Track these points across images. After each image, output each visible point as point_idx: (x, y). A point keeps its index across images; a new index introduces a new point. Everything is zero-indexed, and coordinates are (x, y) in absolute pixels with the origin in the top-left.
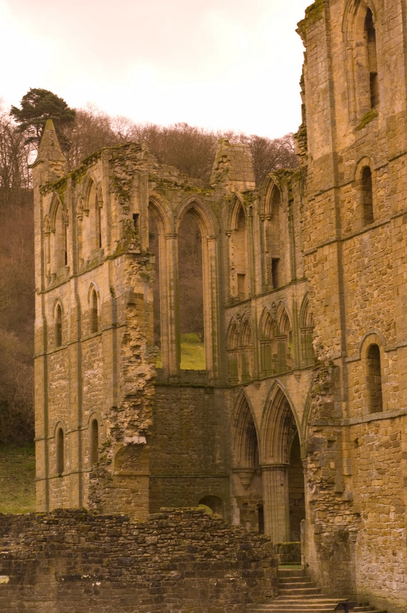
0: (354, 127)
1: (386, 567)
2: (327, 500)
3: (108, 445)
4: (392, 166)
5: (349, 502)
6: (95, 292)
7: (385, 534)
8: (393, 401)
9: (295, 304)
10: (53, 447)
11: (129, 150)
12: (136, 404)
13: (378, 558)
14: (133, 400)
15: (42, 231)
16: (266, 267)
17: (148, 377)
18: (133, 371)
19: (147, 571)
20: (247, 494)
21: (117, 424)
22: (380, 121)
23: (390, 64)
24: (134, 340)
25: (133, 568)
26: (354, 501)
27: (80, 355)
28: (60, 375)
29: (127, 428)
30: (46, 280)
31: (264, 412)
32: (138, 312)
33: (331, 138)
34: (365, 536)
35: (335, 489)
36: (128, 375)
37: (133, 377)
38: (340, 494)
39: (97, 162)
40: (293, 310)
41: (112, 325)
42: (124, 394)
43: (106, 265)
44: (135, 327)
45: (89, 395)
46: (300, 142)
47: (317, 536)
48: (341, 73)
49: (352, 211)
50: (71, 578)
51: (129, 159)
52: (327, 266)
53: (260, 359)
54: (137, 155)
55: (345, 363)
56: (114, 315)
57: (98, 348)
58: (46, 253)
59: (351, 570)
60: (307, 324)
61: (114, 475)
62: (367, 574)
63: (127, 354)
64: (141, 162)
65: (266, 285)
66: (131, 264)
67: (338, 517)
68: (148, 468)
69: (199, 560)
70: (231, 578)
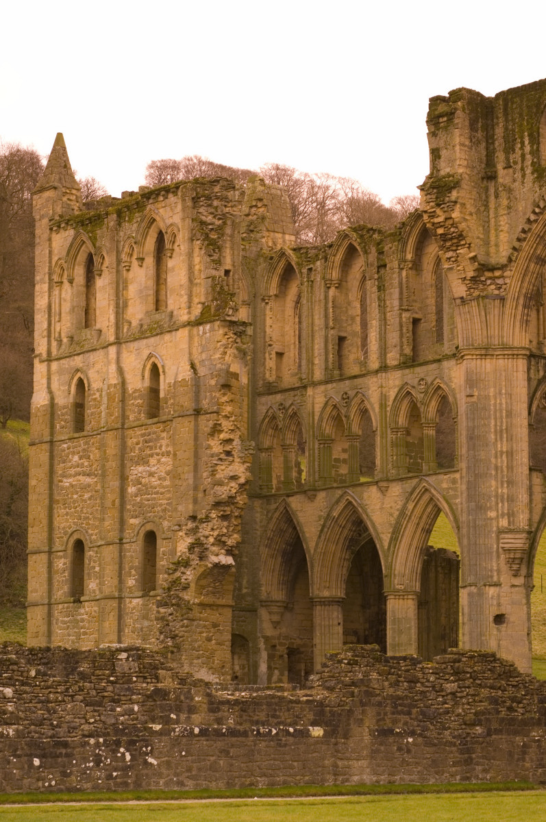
3: (184, 564)
6: (155, 365)
10: (62, 563)
11: (218, 187)
12: (225, 514)
14: (222, 508)
15: (50, 280)
16: (330, 347)
17: (242, 480)
18: (224, 471)
19: (451, 726)
20: (276, 633)
21: (199, 539)
24: (226, 432)
25: (437, 722)
27: (123, 446)
28: (79, 469)
29: (213, 545)
30: (54, 344)
31: (322, 531)
32: (233, 396)
36: (217, 476)
37: (224, 480)
40: (381, 405)
41: (195, 410)
42: (211, 500)
43: (184, 332)
44: (229, 415)
45: (138, 499)
50: (386, 733)
51: (217, 198)
54: (229, 194)
56: (197, 397)
57: (159, 438)
58: (55, 308)
60: (400, 423)
61: (194, 604)
63: (214, 449)
64: (234, 203)
65: (331, 370)
66: (226, 334)
68: (231, 597)
69: (505, 714)
70: (537, 736)
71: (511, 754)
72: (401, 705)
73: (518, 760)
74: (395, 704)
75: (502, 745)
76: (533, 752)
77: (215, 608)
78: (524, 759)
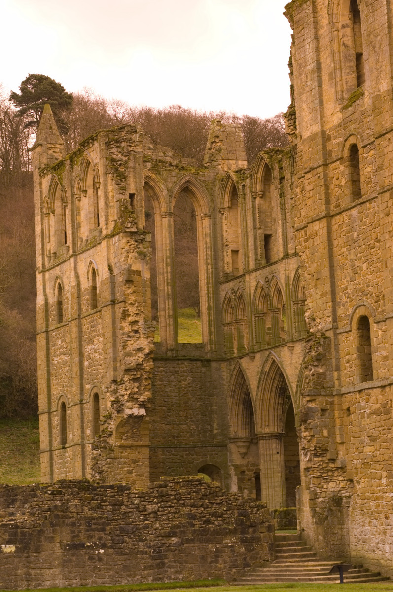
0: (341, 106)
1: (378, 530)
2: (321, 467)
3: (109, 417)
4: (378, 143)
5: (342, 468)
6: (94, 270)
7: (377, 499)
8: (383, 371)
9: (287, 278)
10: (56, 420)
11: (125, 132)
12: (136, 377)
13: (371, 522)
14: (132, 373)
15: (42, 212)
16: (259, 243)
17: (147, 351)
18: (132, 345)
19: (148, 538)
20: (244, 462)
21: (118, 397)
22: (366, 100)
23: (375, 44)
24: (132, 316)
25: (135, 536)
26: (347, 468)
27: (80, 331)
28: (61, 350)
29: (127, 401)
30: (46, 259)
31: (259, 383)
32: (135, 288)
33: (319, 117)
34: (359, 501)
35: (329, 456)
36: (127, 349)
37: (132, 352)
38: (333, 460)
39: (93, 144)
40: (286, 284)
41: (112, 301)
42: (123, 368)
43: (104, 243)
44: (133, 303)
45: (90, 370)
46: (290, 122)
47: (312, 502)
48: (327, 54)
49: (340, 186)
50: (75, 546)
51: (124, 140)
52: (317, 240)
53: (254, 332)
54: (132, 137)
55: (336, 335)
56: (113, 292)
57: (98, 324)
58: (46, 232)
59: (345, 534)
60: (299, 297)
61: (115, 446)
62: (360, 537)
63: (126, 329)
64: (136, 143)
65: (259, 261)
66: (128, 242)
67: (331, 483)
68: (148, 439)
69: (198, 527)
70: (229, 543)
71: (203, 558)
72: (95, 524)
73: (211, 562)
74: (89, 523)
75: (195, 551)
76: (226, 555)
77: (134, 448)
78: (217, 562)
